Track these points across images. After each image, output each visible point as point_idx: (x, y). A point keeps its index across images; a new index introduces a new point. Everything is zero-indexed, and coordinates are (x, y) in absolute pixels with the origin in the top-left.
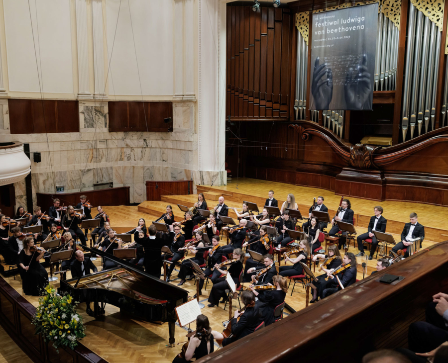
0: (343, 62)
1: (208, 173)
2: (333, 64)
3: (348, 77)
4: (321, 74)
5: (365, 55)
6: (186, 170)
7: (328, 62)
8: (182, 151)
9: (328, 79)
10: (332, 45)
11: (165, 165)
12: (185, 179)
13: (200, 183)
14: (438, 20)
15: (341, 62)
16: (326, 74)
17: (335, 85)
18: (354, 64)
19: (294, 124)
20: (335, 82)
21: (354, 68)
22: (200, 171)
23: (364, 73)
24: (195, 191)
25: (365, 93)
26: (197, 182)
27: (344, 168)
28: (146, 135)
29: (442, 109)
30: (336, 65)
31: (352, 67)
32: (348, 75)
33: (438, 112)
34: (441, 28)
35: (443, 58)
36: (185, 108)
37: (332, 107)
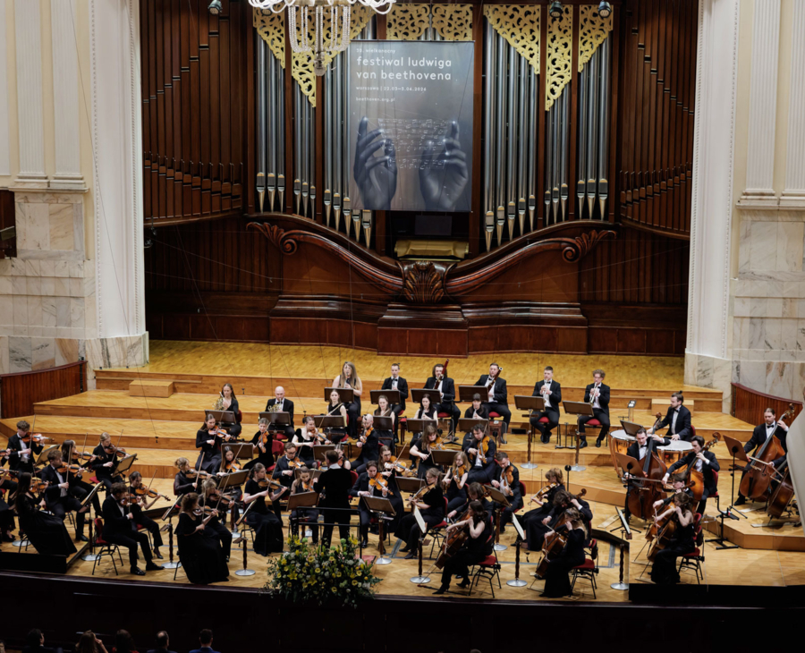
0: (414, 131)
1: (120, 341)
2: (396, 133)
3: (425, 156)
4: (372, 147)
5: (454, 122)
6: (60, 341)
7: (386, 128)
8: (43, 298)
9: (388, 157)
10: (392, 100)
12: (60, 362)
13: (102, 365)
14: (531, 56)
15: (411, 129)
16: (383, 148)
17: (400, 167)
18: (435, 134)
19: (262, 223)
20: (401, 163)
21: (435, 141)
22: (102, 340)
23: (455, 152)
24: (91, 381)
25: (459, 185)
26: (95, 363)
27: (389, 305)
29: (545, 197)
30: (401, 134)
31: (432, 139)
32: (424, 152)
33: (539, 202)
34: (536, 69)
35: (543, 117)
36: (55, 207)
37: (396, 205)
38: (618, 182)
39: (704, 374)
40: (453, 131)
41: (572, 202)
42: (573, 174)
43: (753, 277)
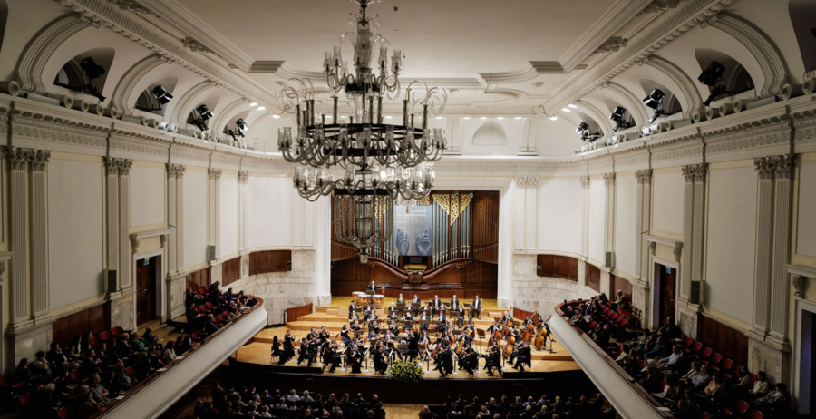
2: (409, 232)
4: (402, 236)
5: (427, 229)
6: (305, 298)
7: (406, 230)
8: (300, 284)
9: (406, 240)
10: (408, 223)
11: (283, 295)
12: (304, 304)
13: (317, 305)
14: (446, 209)
16: (405, 237)
17: (410, 243)
18: (421, 232)
20: (410, 241)
22: (317, 297)
23: (427, 238)
24: (314, 310)
25: (428, 248)
26: (315, 304)
27: (404, 285)
28: (269, 274)
30: (411, 233)
31: (420, 234)
33: (449, 253)
34: (448, 213)
35: (450, 227)
36: (304, 255)
37: (409, 254)
38: (473, 247)
39: (504, 305)
40: (426, 232)
41: (459, 253)
42: (459, 245)
43: (519, 275)
